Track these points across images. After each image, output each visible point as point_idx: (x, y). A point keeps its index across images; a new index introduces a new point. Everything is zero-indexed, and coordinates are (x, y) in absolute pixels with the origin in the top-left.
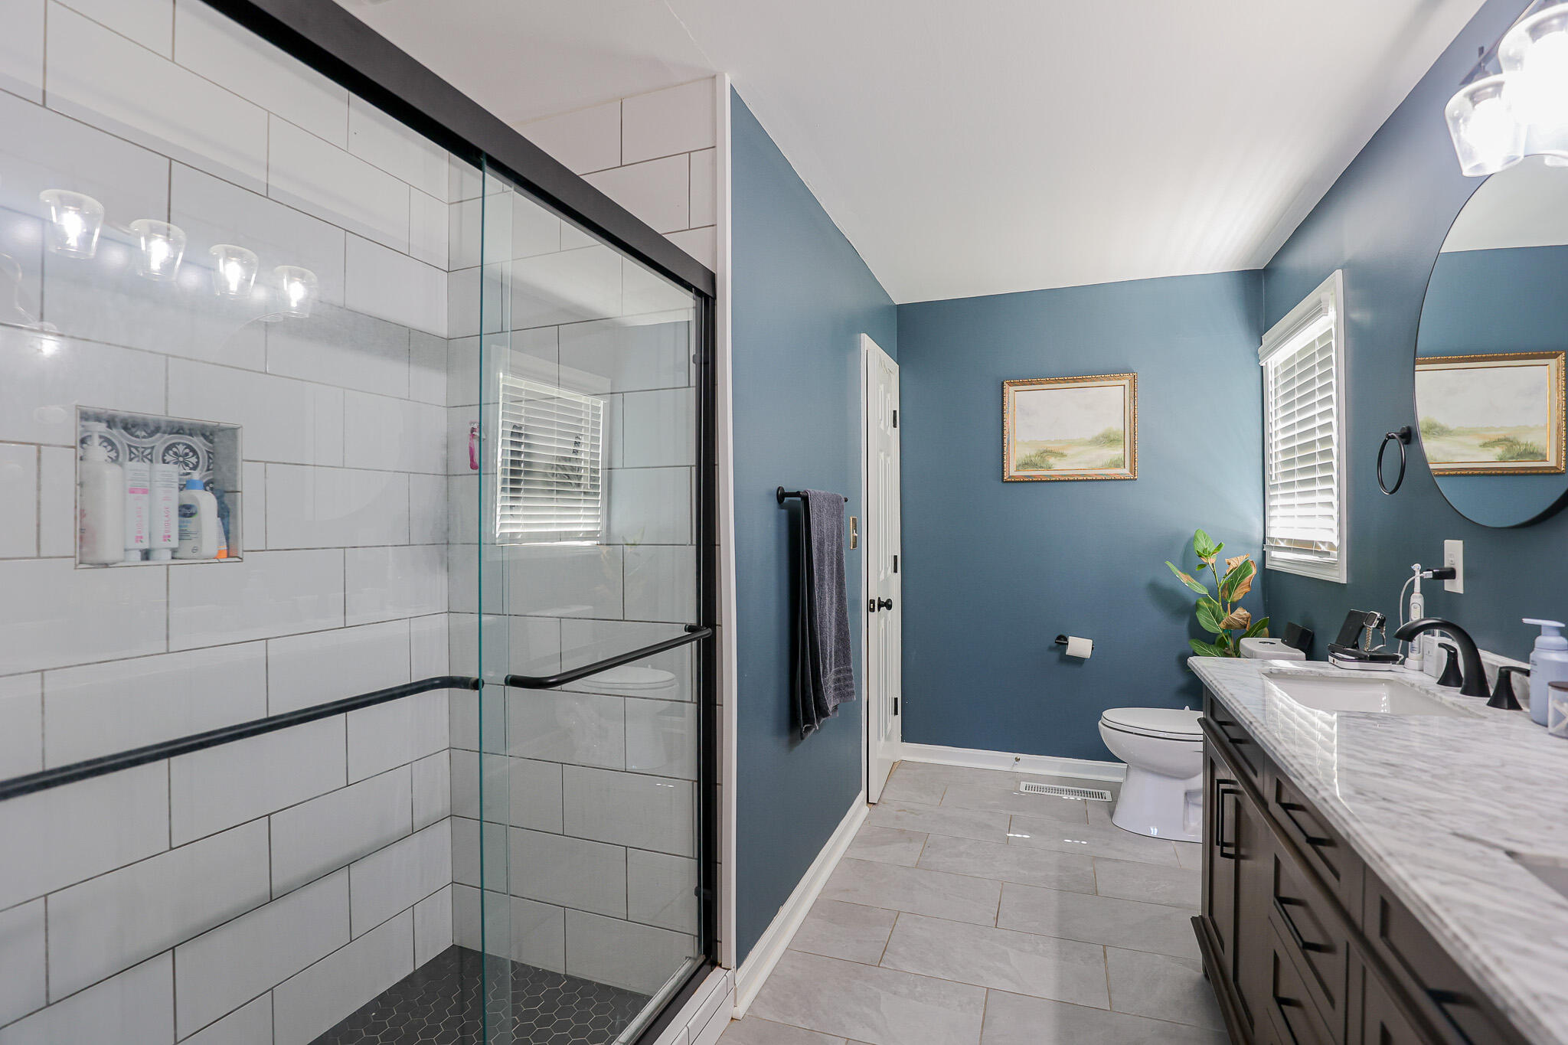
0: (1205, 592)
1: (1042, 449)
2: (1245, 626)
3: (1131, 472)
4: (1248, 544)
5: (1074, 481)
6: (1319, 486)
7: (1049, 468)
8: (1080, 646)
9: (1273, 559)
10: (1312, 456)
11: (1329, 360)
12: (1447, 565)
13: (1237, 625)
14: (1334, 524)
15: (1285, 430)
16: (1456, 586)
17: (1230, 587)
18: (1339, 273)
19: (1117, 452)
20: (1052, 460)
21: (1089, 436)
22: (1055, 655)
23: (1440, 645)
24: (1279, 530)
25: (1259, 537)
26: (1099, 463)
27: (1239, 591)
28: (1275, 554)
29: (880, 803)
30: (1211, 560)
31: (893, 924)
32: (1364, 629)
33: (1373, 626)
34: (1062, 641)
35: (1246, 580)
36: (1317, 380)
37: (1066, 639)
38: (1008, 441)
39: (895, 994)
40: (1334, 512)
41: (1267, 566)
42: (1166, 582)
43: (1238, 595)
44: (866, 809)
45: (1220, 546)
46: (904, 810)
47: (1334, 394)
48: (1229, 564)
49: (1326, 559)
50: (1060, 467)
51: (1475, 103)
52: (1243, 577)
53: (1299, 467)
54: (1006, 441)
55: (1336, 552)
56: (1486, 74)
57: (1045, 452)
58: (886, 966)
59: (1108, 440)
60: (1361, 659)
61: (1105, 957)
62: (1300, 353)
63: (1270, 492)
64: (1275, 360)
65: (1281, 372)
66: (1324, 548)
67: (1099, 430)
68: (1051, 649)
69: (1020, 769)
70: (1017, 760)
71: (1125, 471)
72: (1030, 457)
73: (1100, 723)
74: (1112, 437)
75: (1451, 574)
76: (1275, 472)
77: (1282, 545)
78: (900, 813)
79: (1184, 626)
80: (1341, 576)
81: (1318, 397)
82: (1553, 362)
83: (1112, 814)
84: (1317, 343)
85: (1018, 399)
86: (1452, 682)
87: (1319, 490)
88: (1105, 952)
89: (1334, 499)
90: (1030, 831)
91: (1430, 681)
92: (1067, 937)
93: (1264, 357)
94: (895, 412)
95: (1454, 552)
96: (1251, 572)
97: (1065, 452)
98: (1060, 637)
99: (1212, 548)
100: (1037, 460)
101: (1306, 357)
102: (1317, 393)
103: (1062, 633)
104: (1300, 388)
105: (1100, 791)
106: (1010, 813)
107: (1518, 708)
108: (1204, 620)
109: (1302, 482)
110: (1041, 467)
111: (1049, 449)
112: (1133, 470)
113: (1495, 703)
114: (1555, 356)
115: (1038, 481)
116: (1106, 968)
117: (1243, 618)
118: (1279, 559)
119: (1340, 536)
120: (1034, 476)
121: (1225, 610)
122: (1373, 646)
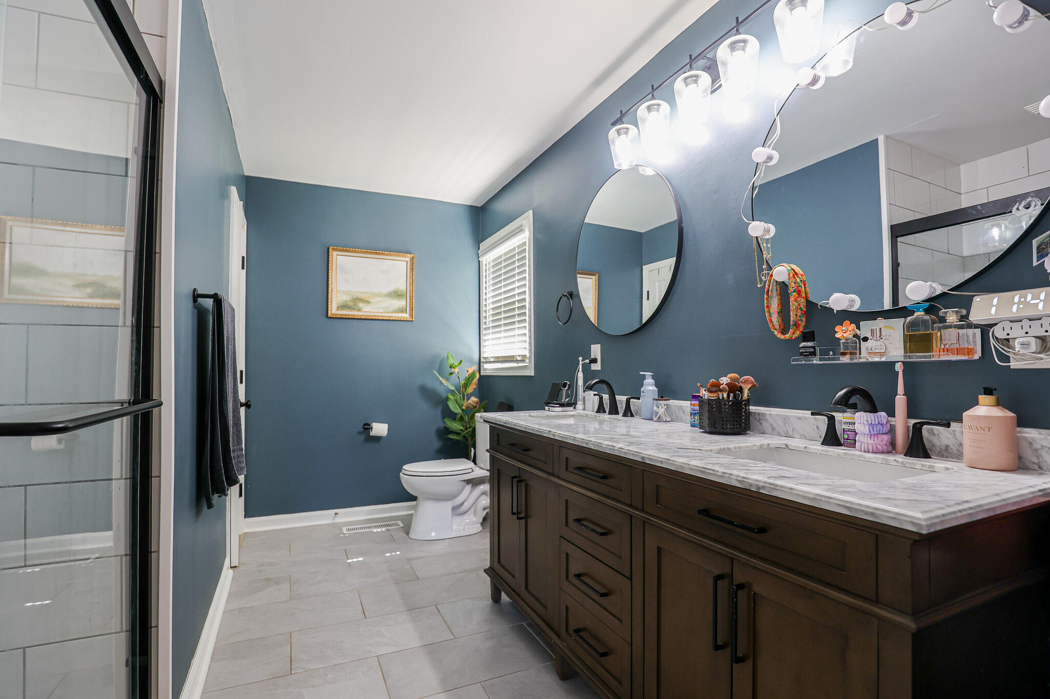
0: (453, 388)
1: (355, 297)
2: (475, 407)
3: (410, 316)
4: (471, 362)
5: (375, 320)
6: (517, 325)
7: (360, 310)
8: (380, 429)
9: (485, 369)
10: (514, 309)
11: (524, 258)
12: (592, 357)
13: (472, 407)
14: (527, 345)
15: (493, 297)
16: (597, 367)
17: (466, 386)
18: (531, 212)
19: (401, 303)
20: (361, 305)
21: (385, 291)
22: (362, 437)
23: (595, 395)
24: (489, 352)
25: (476, 358)
26: (391, 309)
27: (470, 387)
28: (486, 366)
29: (241, 565)
30: (456, 370)
31: (289, 642)
32: (561, 391)
33: (566, 389)
34: (367, 428)
35: (474, 381)
36: (516, 268)
37: (369, 425)
38: (332, 289)
39: (313, 686)
40: (527, 339)
41: (482, 374)
42: (430, 384)
43: (470, 390)
44: (231, 571)
45: (461, 362)
46: (263, 565)
47: (527, 275)
48: (468, 371)
49: (521, 364)
50: (367, 310)
51: (619, 135)
52: (473, 379)
53: (504, 316)
54: (330, 289)
55: (528, 360)
56: (623, 123)
57: (357, 299)
58: (297, 672)
59: (397, 294)
60: (562, 405)
61: (439, 611)
62: (505, 254)
63: (483, 332)
64: (487, 259)
65: (492, 264)
66: (519, 358)
67: (391, 288)
68: (359, 433)
69: (339, 520)
70: (336, 514)
71: (406, 316)
72: (347, 301)
73: (401, 474)
74: (399, 293)
75: (594, 361)
76: (488, 320)
77: (492, 360)
78: (261, 568)
79: (439, 412)
80: (531, 373)
81: (517, 278)
82: (594, 277)
83: (408, 533)
84: (517, 248)
85: (340, 261)
86: (602, 411)
87: (518, 328)
88: (437, 608)
89: (527, 332)
90: (361, 556)
91: (591, 413)
92: (412, 609)
93: (482, 256)
94: (243, 257)
95: (596, 350)
96: (476, 377)
97: (371, 300)
98: (365, 424)
99: (456, 363)
100: (351, 304)
101: (509, 256)
102: (517, 275)
103: (368, 422)
104: (505, 273)
105: (395, 522)
106: (344, 548)
107: (634, 416)
108: (453, 406)
109: (505, 325)
110: (354, 309)
111: (359, 297)
112: (411, 316)
113: (625, 415)
114: (595, 275)
115: (352, 319)
116: (442, 617)
117: (475, 403)
118: (489, 368)
119: (530, 350)
120: (350, 315)
121: (464, 399)
122: (565, 399)
